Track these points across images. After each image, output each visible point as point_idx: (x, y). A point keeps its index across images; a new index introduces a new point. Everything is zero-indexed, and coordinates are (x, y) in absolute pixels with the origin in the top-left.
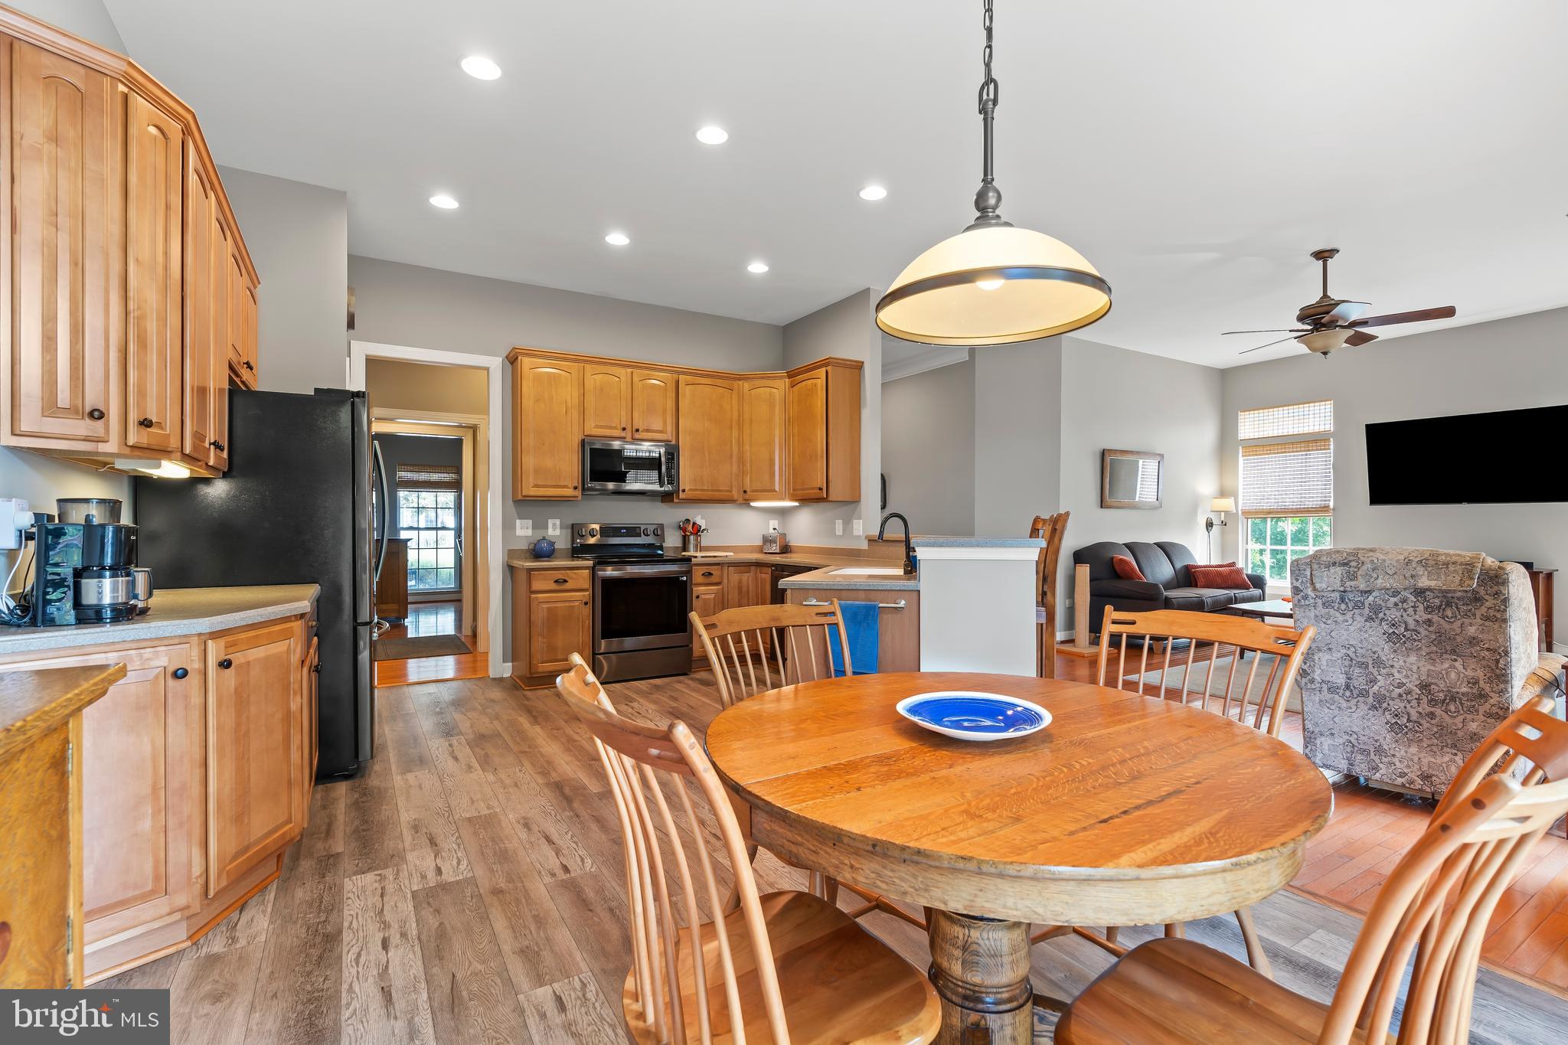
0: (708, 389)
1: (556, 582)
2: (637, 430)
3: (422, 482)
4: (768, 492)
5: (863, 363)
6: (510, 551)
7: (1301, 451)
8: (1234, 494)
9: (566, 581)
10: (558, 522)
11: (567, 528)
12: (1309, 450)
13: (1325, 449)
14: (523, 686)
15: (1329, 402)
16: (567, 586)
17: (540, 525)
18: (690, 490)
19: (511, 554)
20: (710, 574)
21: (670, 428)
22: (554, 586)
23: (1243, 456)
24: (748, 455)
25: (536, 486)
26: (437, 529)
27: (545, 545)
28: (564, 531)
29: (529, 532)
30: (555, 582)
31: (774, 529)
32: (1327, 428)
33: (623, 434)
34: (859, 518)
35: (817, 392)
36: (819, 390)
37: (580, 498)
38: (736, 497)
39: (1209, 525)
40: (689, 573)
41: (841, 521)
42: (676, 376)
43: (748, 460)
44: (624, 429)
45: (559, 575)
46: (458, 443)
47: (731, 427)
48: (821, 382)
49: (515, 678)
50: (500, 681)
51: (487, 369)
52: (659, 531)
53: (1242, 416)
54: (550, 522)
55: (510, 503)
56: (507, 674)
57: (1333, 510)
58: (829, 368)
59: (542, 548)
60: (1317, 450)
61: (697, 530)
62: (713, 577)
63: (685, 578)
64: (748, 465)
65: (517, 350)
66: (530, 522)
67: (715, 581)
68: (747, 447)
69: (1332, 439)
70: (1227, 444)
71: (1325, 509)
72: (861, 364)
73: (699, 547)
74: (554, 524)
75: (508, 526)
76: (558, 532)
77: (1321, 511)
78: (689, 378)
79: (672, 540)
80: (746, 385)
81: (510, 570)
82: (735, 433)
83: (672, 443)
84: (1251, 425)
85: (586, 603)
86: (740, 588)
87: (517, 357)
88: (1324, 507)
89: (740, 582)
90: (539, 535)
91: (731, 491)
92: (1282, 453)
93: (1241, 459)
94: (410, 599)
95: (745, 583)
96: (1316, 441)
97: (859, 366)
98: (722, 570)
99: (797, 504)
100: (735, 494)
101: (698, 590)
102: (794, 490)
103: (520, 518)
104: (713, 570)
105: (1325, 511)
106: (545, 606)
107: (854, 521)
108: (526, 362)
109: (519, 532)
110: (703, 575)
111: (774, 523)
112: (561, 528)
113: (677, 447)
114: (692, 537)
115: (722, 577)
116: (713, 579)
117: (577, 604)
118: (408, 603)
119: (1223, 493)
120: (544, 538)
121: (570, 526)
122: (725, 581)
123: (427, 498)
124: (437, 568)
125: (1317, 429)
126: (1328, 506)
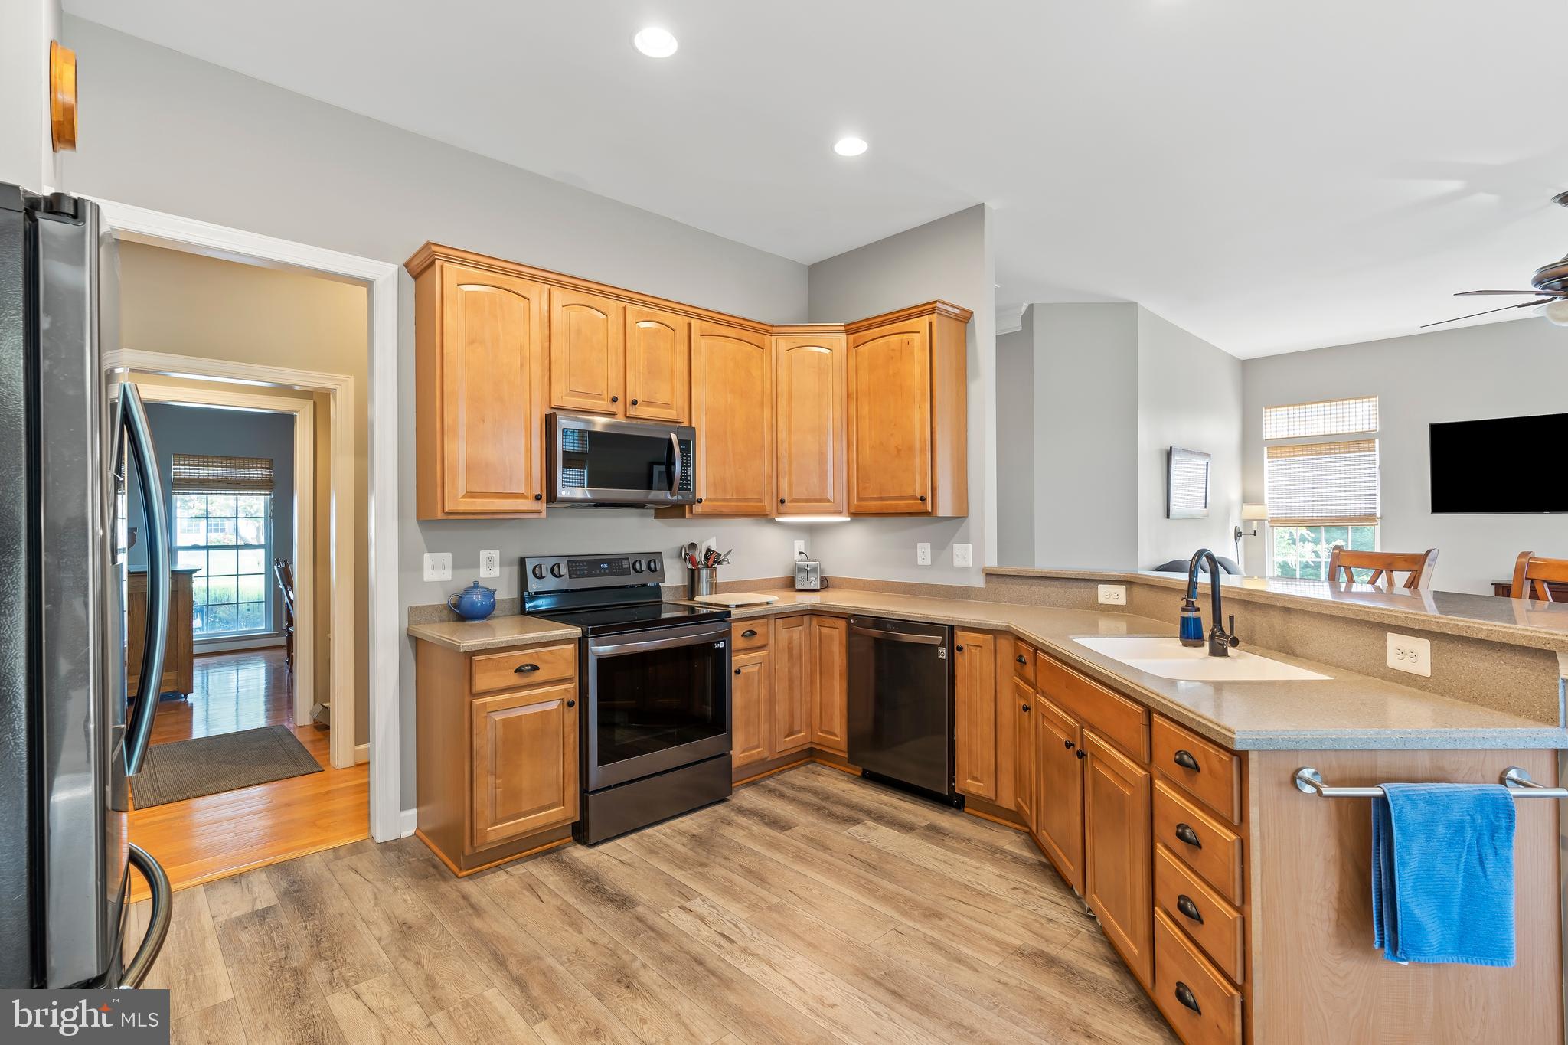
0: (731, 345)
1: (519, 671)
2: (634, 403)
3: (213, 481)
4: (816, 501)
5: (972, 313)
6: (413, 610)
7: (1339, 453)
8: (1259, 501)
9: (535, 668)
10: (496, 554)
11: (511, 564)
12: (1349, 452)
13: (1369, 451)
14: (454, 868)
15: (1374, 399)
16: (538, 676)
17: (465, 561)
18: (708, 499)
19: (415, 614)
20: (753, 633)
21: (681, 401)
22: (514, 680)
23: (1268, 457)
24: (784, 448)
25: (471, 495)
26: (237, 547)
27: (477, 598)
28: (507, 569)
29: (447, 575)
30: (515, 672)
31: (800, 553)
32: (1372, 427)
33: (613, 408)
34: (966, 540)
35: (912, 353)
36: (916, 350)
37: (544, 515)
38: (768, 510)
39: (1238, 535)
40: (726, 636)
41: (928, 545)
42: (688, 320)
43: (786, 455)
44: (614, 400)
45: (523, 657)
46: (285, 423)
47: (761, 405)
48: (919, 341)
49: (423, 836)
50: (395, 847)
51: (368, 284)
52: (654, 562)
53: (1266, 412)
54: (484, 555)
55: (413, 523)
56: (409, 831)
57: (1381, 518)
58: (934, 317)
59: (473, 604)
60: (1360, 451)
61: (713, 559)
62: (757, 637)
63: (721, 645)
64: (786, 461)
65: (434, 248)
66: (447, 557)
67: (759, 643)
68: (783, 435)
69: (1377, 441)
70: (1250, 444)
71: (1371, 517)
72: (967, 315)
73: (714, 588)
74: (490, 559)
75: (409, 566)
76: (496, 572)
77: (1365, 519)
78: (705, 325)
79: (673, 576)
80: (783, 343)
81: (415, 644)
82: (767, 413)
83: (682, 425)
84: (1277, 423)
85: (571, 704)
86: (790, 650)
87: (433, 263)
88: (1370, 515)
89: (790, 642)
90: (465, 579)
91: (761, 501)
92: (1317, 454)
93: (1266, 460)
94: (196, 650)
95: (796, 642)
96: (1358, 442)
97: (965, 318)
98: (768, 625)
99: (849, 519)
100: (769, 505)
101: (738, 660)
102: (860, 499)
103: (430, 551)
104: (757, 626)
105: (1371, 519)
106: (498, 717)
107: (956, 546)
108: (450, 273)
109: (429, 575)
110: (743, 635)
111: (800, 545)
112: (502, 565)
113: (692, 430)
114: (704, 572)
115: (767, 636)
116: (757, 641)
117: (554, 705)
118: (192, 656)
119: (1246, 499)
120: (476, 586)
121: (516, 562)
122: (772, 641)
123: (222, 503)
124: (238, 603)
125: (1359, 429)
126: (1375, 515)
